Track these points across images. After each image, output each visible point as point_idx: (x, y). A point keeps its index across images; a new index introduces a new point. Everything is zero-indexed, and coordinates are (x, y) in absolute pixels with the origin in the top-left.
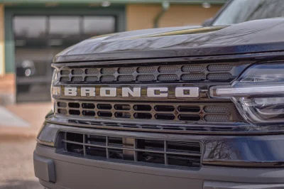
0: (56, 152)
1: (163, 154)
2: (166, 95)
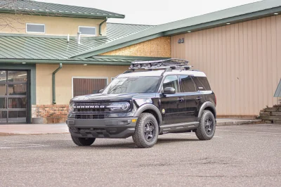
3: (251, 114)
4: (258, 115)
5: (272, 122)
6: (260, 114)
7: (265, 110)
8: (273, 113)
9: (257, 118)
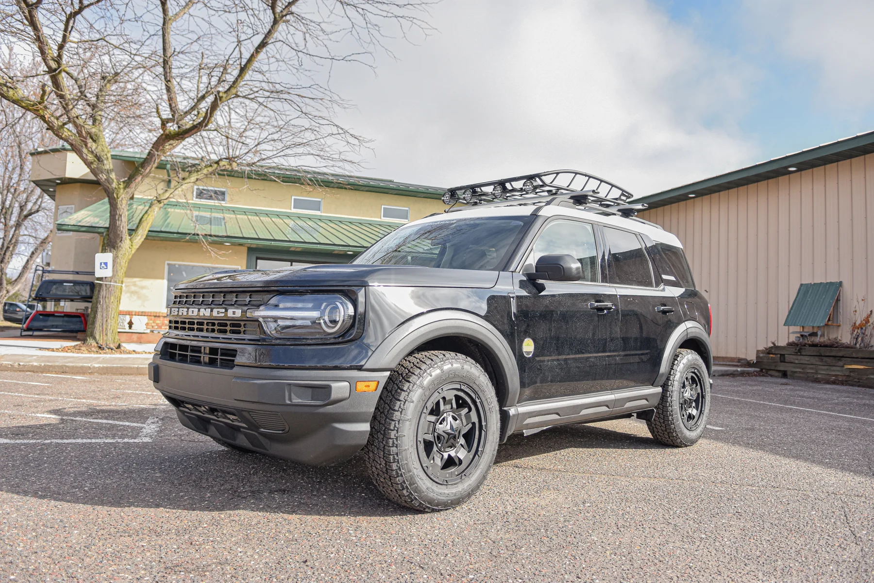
0: (160, 358)
1: (217, 359)
2: (223, 315)
3: (732, 354)
4: (752, 357)
5: (785, 375)
6: (757, 357)
7: (769, 351)
8: (788, 358)
9: (749, 364)
